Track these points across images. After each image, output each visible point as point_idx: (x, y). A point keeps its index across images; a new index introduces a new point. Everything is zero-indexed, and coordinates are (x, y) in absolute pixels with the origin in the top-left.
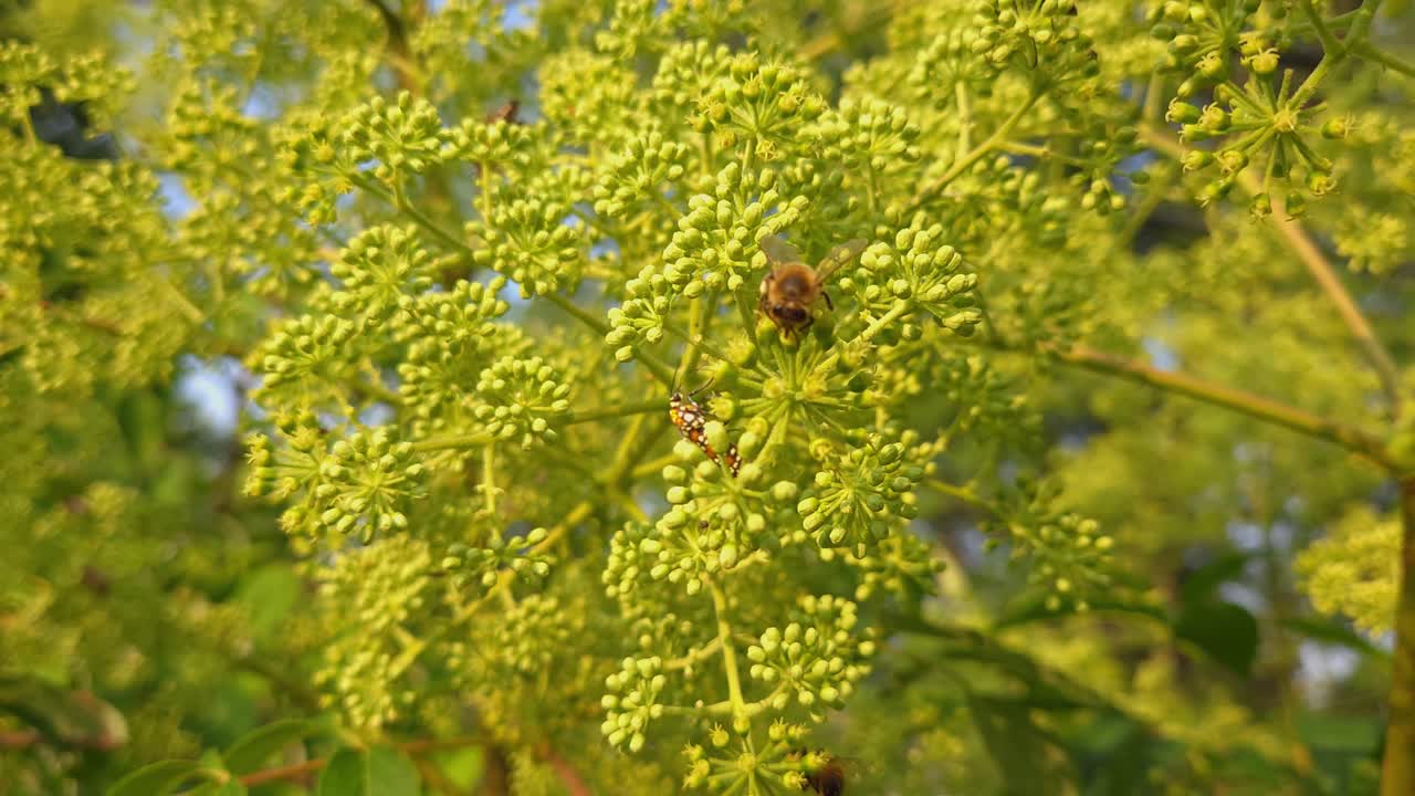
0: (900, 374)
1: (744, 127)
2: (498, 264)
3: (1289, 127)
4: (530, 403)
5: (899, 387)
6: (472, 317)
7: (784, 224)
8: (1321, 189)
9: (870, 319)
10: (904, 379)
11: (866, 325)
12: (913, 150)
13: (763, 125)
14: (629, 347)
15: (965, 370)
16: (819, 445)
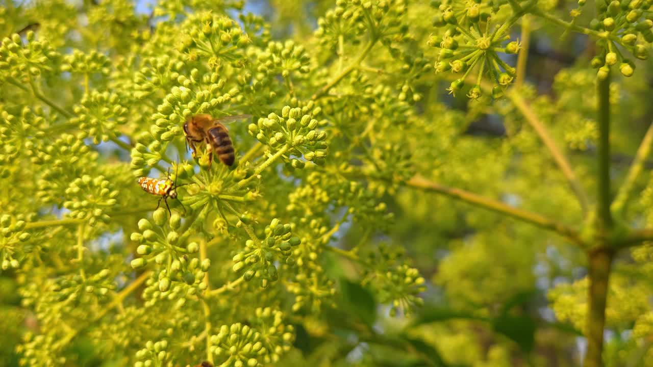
0: (318, 191)
1: (207, 52)
2: (82, 125)
3: (485, 46)
4: (97, 200)
5: (317, 197)
6: (66, 152)
7: (220, 102)
8: (505, 82)
9: (270, 155)
10: (321, 194)
11: (267, 158)
12: (305, 68)
13: (216, 50)
14: (141, 170)
15: (348, 188)
16: (218, 222)
